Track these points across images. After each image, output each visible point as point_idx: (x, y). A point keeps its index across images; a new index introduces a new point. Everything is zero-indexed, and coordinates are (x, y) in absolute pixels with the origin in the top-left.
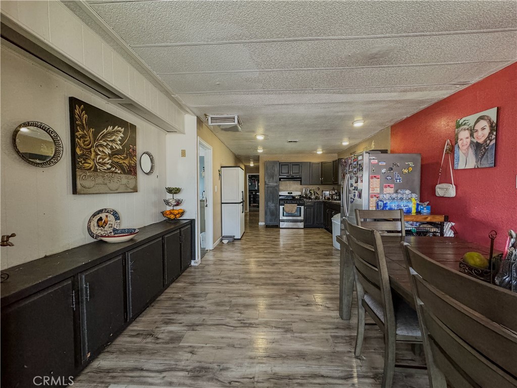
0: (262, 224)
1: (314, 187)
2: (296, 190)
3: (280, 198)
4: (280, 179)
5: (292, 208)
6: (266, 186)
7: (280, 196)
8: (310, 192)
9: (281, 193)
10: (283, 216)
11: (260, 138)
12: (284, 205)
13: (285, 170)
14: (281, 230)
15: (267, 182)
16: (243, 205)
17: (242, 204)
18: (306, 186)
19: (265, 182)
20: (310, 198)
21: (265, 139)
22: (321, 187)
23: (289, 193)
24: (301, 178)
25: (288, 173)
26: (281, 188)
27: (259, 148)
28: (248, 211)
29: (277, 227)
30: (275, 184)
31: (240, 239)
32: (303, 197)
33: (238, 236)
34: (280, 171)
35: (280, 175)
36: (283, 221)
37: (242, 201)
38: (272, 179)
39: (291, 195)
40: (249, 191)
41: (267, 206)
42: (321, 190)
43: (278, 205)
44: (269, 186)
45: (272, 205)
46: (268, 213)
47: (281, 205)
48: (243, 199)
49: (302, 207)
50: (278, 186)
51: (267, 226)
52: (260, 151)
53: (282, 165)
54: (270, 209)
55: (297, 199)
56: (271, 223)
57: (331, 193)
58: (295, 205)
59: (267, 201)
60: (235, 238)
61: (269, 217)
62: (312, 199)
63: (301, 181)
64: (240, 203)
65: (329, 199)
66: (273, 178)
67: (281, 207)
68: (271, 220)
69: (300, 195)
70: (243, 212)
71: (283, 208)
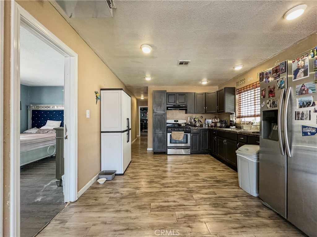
0: (150, 149)
1: (198, 116)
2: (182, 118)
3: (168, 125)
4: (167, 107)
5: (179, 135)
6: (154, 114)
7: (167, 123)
8: (195, 121)
9: (168, 121)
10: (171, 143)
11: (147, 50)
12: (171, 133)
13: (172, 100)
14: (168, 156)
15: (155, 110)
16: (128, 134)
17: (126, 133)
18: (190, 115)
19: (153, 110)
20: (195, 126)
21: (153, 52)
22: (204, 116)
23: (175, 121)
24: (186, 107)
25: (175, 102)
26: (168, 116)
27: (147, 76)
28: (140, 136)
29: (165, 153)
30: (163, 112)
31: (122, 175)
32: (188, 124)
33: (120, 171)
34: (168, 101)
35: (167, 104)
36: (171, 148)
37: (126, 128)
38: (159, 107)
39: (177, 123)
40: (141, 120)
41: (154, 133)
42: (204, 118)
43: (166, 132)
44: (157, 114)
45: (160, 133)
46: (156, 140)
47: (169, 132)
48: (128, 127)
49: (189, 135)
50: (165, 114)
51: (155, 153)
52: (148, 79)
53: (169, 95)
54: (158, 137)
55: (184, 127)
56: (159, 150)
57: (214, 121)
58: (182, 132)
59: (155, 128)
60: (117, 173)
61: (157, 144)
62: (197, 126)
63: (186, 110)
64: (123, 132)
65: (212, 126)
66: (161, 107)
67: (169, 134)
68: (159, 147)
69: (186, 123)
70: (128, 141)
71: (171, 135)
